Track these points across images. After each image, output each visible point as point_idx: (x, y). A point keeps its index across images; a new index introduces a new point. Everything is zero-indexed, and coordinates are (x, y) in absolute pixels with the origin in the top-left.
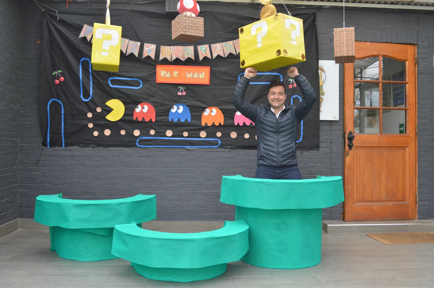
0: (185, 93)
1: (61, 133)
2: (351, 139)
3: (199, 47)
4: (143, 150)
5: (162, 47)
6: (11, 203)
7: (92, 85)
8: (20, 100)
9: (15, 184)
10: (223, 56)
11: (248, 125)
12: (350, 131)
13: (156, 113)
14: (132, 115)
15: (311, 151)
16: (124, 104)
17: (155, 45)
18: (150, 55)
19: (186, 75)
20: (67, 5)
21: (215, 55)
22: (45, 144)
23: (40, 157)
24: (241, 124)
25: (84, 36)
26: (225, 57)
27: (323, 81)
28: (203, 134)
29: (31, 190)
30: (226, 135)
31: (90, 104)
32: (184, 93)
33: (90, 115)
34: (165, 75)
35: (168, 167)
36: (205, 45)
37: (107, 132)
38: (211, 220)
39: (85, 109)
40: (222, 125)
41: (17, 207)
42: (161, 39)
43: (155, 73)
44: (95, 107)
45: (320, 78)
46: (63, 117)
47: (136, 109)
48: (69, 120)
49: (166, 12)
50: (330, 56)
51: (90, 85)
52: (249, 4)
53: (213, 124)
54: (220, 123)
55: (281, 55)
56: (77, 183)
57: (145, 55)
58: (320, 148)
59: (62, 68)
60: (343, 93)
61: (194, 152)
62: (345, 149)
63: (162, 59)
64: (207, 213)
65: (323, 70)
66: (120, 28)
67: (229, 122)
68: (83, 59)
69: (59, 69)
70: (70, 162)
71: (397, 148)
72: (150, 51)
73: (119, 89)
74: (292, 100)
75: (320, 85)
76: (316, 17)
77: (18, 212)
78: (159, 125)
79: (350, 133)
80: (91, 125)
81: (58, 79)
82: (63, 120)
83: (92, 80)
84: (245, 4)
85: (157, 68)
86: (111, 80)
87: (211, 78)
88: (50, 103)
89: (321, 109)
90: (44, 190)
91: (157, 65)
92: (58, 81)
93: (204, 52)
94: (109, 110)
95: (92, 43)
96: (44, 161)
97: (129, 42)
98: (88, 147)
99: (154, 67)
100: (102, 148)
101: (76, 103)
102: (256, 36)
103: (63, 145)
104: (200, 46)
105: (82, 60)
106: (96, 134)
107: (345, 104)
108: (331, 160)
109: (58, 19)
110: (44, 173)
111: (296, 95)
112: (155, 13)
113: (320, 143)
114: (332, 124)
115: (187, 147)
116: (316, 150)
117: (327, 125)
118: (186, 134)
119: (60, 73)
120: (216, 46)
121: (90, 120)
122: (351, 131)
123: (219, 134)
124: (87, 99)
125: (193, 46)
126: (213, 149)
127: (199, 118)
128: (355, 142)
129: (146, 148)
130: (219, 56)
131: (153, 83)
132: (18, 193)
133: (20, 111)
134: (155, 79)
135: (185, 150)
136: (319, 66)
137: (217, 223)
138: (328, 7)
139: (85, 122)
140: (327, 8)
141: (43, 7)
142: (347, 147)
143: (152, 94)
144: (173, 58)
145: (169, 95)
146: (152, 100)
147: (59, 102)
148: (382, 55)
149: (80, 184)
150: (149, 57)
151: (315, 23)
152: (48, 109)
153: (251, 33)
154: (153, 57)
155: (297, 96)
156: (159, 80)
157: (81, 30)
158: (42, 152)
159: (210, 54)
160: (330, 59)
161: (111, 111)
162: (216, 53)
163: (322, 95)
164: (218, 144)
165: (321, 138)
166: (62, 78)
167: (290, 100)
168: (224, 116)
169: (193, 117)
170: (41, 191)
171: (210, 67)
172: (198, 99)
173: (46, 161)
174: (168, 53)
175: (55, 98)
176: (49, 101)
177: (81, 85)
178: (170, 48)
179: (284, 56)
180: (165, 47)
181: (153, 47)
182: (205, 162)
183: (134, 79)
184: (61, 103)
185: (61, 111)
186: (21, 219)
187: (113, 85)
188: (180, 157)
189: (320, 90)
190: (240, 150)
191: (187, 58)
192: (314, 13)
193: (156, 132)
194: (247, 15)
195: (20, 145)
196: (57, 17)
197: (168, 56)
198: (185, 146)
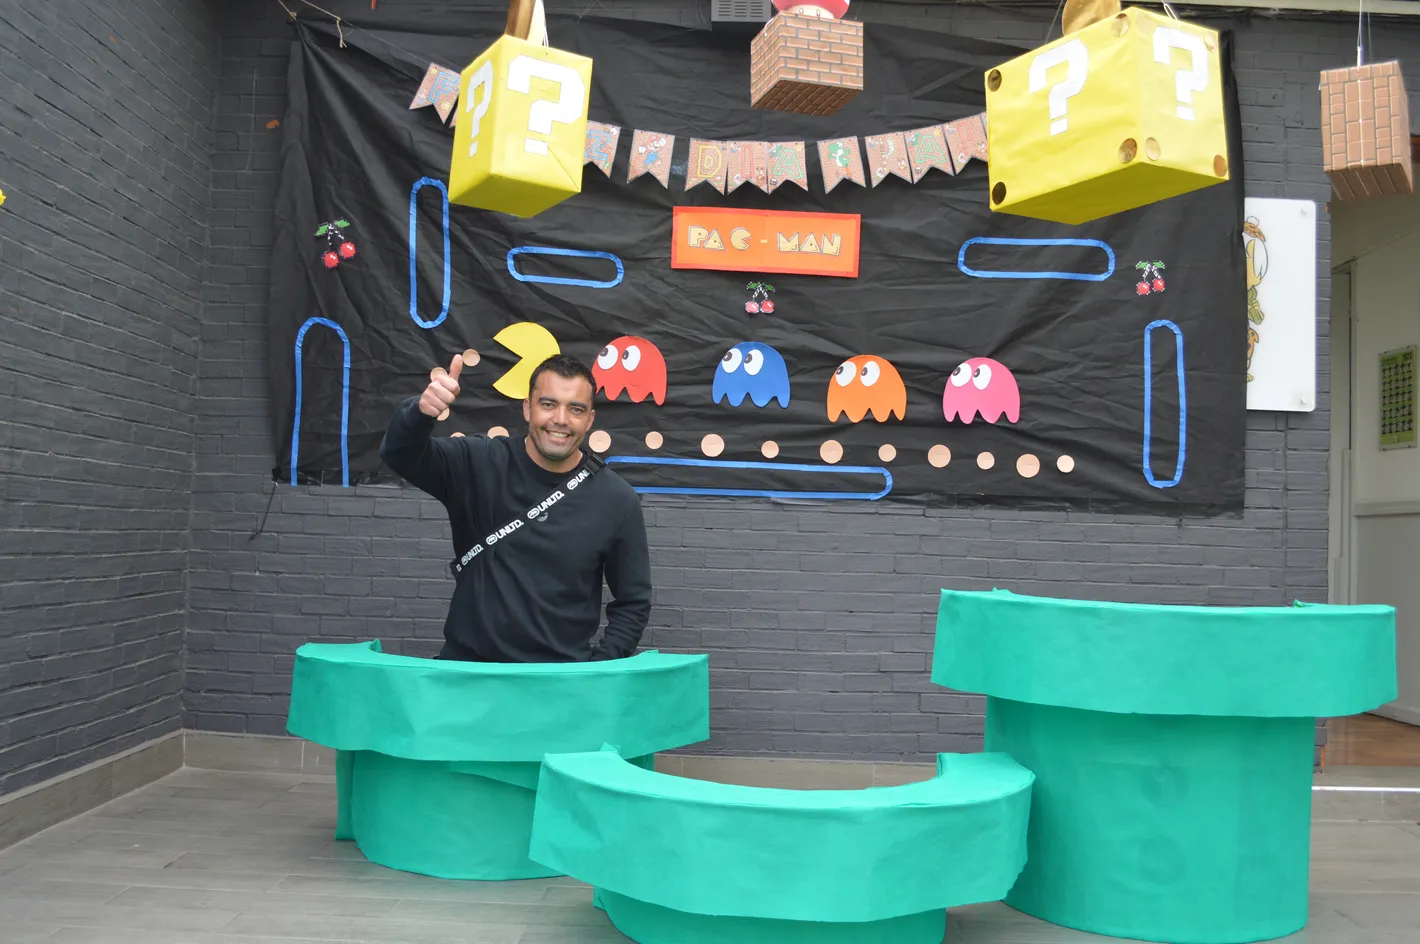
0: (770, 305)
1: (340, 436)
3: (823, 146)
5: (694, 143)
6: (160, 675)
7: (452, 275)
8: (204, 321)
9: (176, 611)
10: (909, 179)
11: (991, 421)
13: (668, 373)
15: (1214, 521)
16: (560, 338)
17: (672, 138)
18: (653, 171)
19: (776, 242)
21: (878, 176)
22: (280, 474)
23: (264, 521)
24: (967, 419)
25: (428, 103)
26: (917, 178)
27: (1257, 273)
28: (831, 451)
29: (228, 631)
30: (912, 457)
31: (442, 336)
32: (769, 307)
34: (702, 242)
35: (706, 565)
36: (846, 140)
38: (855, 758)
39: (422, 354)
40: (901, 419)
41: (179, 690)
42: (692, 117)
43: (669, 235)
45: (1249, 262)
46: (346, 382)
47: (600, 357)
48: (363, 391)
49: (715, 24)
50: (1285, 185)
51: (442, 271)
53: (869, 417)
54: (892, 411)
56: (388, 613)
57: (637, 168)
58: (1246, 510)
59: (351, 215)
61: (797, 514)
63: (696, 184)
64: (838, 732)
65: (1258, 234)
67: (926, 409)
68: (423, 183)
69: (340, 215)
70: (368, 538)
72: (653, 157)
73: (543, 288)
74: (1147, 338)
75: (1249, 288)
76: (1233, 49)
77: (183, 708)
78: (676, 417)
81: (335, 249)
82: (346, 391)
83: (452, 253)
85: (674, 218)
86: (515, 257)
87: (862, 253)
88: (303, 331)
89: (1250, 372)
90: (273, 632)
92: (333, 257)
93: (840, 164)
94: (506, 361)
95: (454, 128)
96: (277, 532)
99: (662, 215)
101: (392, 334)
102: (1045, 95)
103: (346, 477)
104: (829, 142)
105: (417, 186)
108: (1286, 553)
109: (341, 46)
110: (275, 576)
111: (1161, 319)
112: (675, 26)
113: (1247, 492)
114: (1291, 426)
115: (774, 496)
116: (1233, 517)
117: (1273, 428)
118: (770, 449)
119: (344, 231)
120: (881, 143)
123: (887, 453)
124: (433, 320)
125: (803, 142)
126: (865, 504)
127: (820, 393)
130: (891, 179)
131: (660, 270)
132: (184, 642)
133: (200, 358)
134: (668, 256)
135: (768, 506)
136: (1246, 219)
137: (874, 767)
138: (1277, 12)
140: (1273, 15)
141: (293, 5)
143: (655, 306)
144: (733, 183)
145: (716, 313)
146: (657, 327)
147: (335, 330)
149: (397, 617)
150: (648, 179)
151: (1233, 67)
152: (298, 352)
153: (1028, 85)
154: (663, 178)
155: (1165, 322)
156: (681, 258)
157: (420, 84)
158: (270, 502)
159: (862, 171)
160: (1284, 196)
161: (513, 364)
162: (884, 166)
163: (1254, 321)
164: (883, 488)
165: (1251, 475)
166: (348, 246)
167: (1143, 336)
168: (908, 388)
169: (796, 391)
170: (264, 635)
171: (859, 215)
172: (816, 328)
173: (282, 533)
174: (717, 164)
175: (321, 316)
176: (303, 324)
177: (413, 273)
178: (724, 149)
179: (1148, 162)
180: (704, 143)
181: (665, 143)
182: (836, 548)
183: (598, 255)
184: (341, 332)
185: (342, 360)
186: (190, 731)
187: (521, 272)
188: (750, 531)
189: (1247, 304)
190: (960, 512)
191: (780, 182)
192: (1227, 34)
193: (665, 439)
194: (988, 39)
195: (198, 477)
196: (339, 39)
197: (717, 176)
198: (767, 494)
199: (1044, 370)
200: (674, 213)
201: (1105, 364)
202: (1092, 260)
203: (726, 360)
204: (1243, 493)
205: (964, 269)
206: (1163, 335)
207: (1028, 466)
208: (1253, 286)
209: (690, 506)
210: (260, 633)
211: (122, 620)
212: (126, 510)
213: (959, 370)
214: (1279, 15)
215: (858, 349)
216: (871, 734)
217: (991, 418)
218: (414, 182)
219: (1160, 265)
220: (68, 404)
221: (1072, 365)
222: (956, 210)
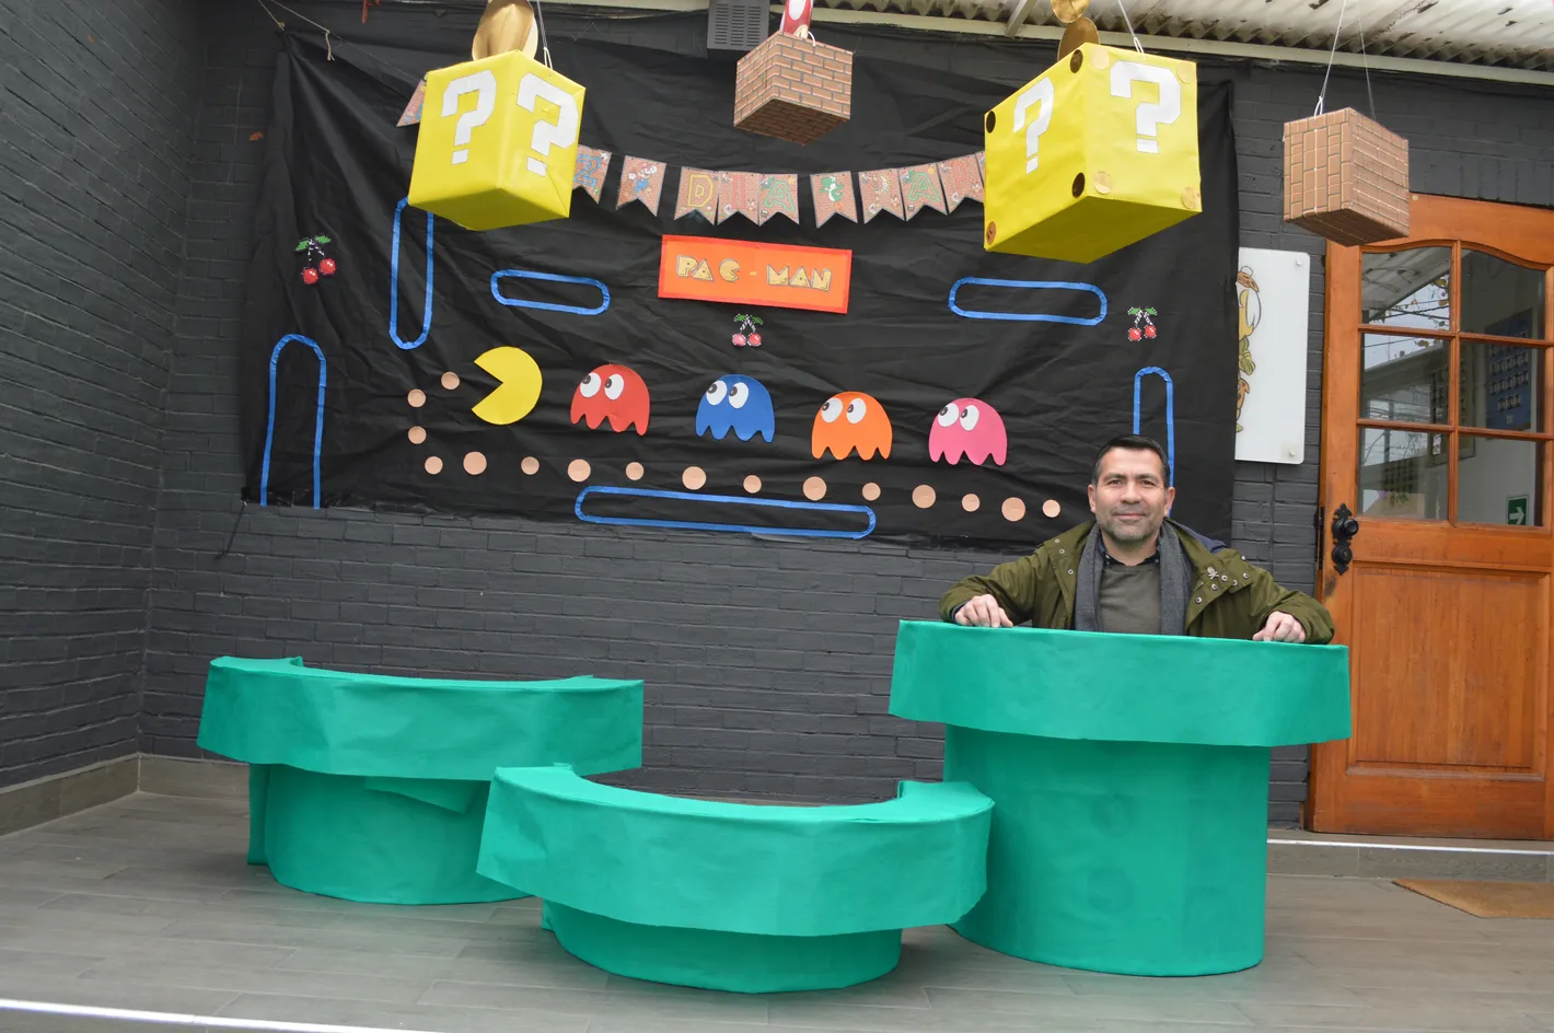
0: (757, 338)
1: (312, 457)
2: (1345, 533)
3: (816, 180)
4: (595, 533)
5: (685, 171)
6: (114, 695)
7: (434, 297)
8: (177, 335)
9: (135, 631)
10: (901, 216)
11: (976, 463)
12: (1343, 506)
13: (651, 403)
14: (568, 407)
16: (543, 364)
17: (663, 166)
18: (643, 199)
19: (765, 275)
20: (365, 13)
21: (870, 212)
22: (250, 493)
23: (231, 542)
24: (953, 460)
25: (414, 122)
26: (908, 218)
27: (1250, 323)
28: (815, 488)
29: (188, 652)
30: (896, 496)
31: (421, 358)
32: (756, 340)
33: (417, 399)
34: (691, 272)
35: (685, 600)
36: (839, 174)
37: (475, 463)
39: (401, 376)
40: (886, 458)
41: (136, 712)
42: (685, 145)
43: (657, 263)
44: (437, 372)
45: (1242, 312)
46: (321, 401)
47: (582, 385)
48: (340, 412)
49: (710, 50)
50: (1280, 236)
51: (425, 292)
52: (998, 39)
53: (854, 454)
54: (877, 450)
56: (355, 639)
57: (625, 196)
59: (330, 229)
60: (1322, 370)
61: (778, 550)
62: (1321, 568)
63: (686, 213)
64: (813, 774)
65: (1252, 285)
67: (911, 449)
69: (322, 231)
70: (337, 562)
71: (1508, 578)
72: (644, 184)
73: (528, 314)
74: (1138, 384)
75: (1240, 338)
76: (1232, 99)
77: (140, 731)
78: (658, 448)
79: (1343, 512)
80: (417, 436)
81: (315, 265)
82: (321, 410)
83: (434, 273)
84: (985, 38)
85: (663, 246)
86: (500, 281)
87: (852, 289)
88: (279, 347)
89: (1240, 422)
91: (664, 237)
92: (312, 273)
93: (832, 199)
94: (486, 385)
96: (245, 553)
98: (401, 510)
99: (654, 242)
100: (451, 517)
101: (370, 354)
103: (317, 498)
104: (822, 176)
105: (402, 204)
106: (434, 465)
107: (1326, 407)
109: (329, 59)
110: (240, 597)
111: (1152, 366)
112: (672, 54)
114: (1279, 477)
115: (756, 532)
117: (1261, 480)
118: (753, 484)
119: (324, 247)
120: (874, 179)
121: (415, 417)
122: (1347, 504)
123: (872, 492)
124: (413, 341)
125: (796, 176)
126: (847, 543)
127: (805, 428)
128: (1359, 547)
129: (609, 528)
130: (883, 215)
131: (647, 299)
132: (143, 662)
133: (171, 372)
134: (654, 284)
135: (749, 542)
136: (1239, 269)
138: (1277, 63)
139: (400, 423)
140: (1274, 67)
141: (282, 15)
142: (1329, 564)
143: (641, 335)
144: (724, 213)
145: (700, 344)
146: (643, 357)
147: (312, 348)
148: (1463, 242)
149: (364, 643)
150: (637, 206)
151: (1231, 116)
152: (273, 368)
154: (653, 206)
155: (1156, 369)
156: (669, 287)
157: (408, 101)
158: (238, 521)
159: (854, 207)
160: (1279, 248)
161: (493, 389)
162: (877, 202)
163: (1245, 371)
164: (866, 527)
165: (1238, 526)
166: (328, 263)
167: (1133, 383)
168: (894, 427)
169: (781, 426)
171: (850, 251)
172: (804, 363)
173: (249, 553)
174: (709, 194)
175: (298, 333)
176: (278, 341)
177: (394, 293)
178: (716, 179)
180: (696, 172)
181: (655, 171)
182: (814, 587)
183: (583, 281)
184: (318, 350)
185: (319, 380)
186: (146, 755)
187: (506, 298)
188: (729, 567)
189: (1238, 354)
190: (943, 553)
191: (772, 214)
192: (1226, 84)
193: (646, 470)
194: (987, 79)
195: (165, 493)
196: (327, 52)
197: (708, 205)
198: (747, 529)
199: (1036, 413)
200: (663, 241)
201: (1095, 409)
202: (1085, 304)
203: (710, 392)
205: (954, 309)
206: (1152, 382)
207: (1013, 510)
208: (1245, 336)
209: (670, 539)
211: (78, 634)
212: (86, 521)
213: (946, 411)
214: (1280, 67)
215: (844, 386)
217: (977, 460)
218: (399, 200)
219: (1152, 311)
220: (27, 407)
221: (1064, 408)
222: (950, 249)
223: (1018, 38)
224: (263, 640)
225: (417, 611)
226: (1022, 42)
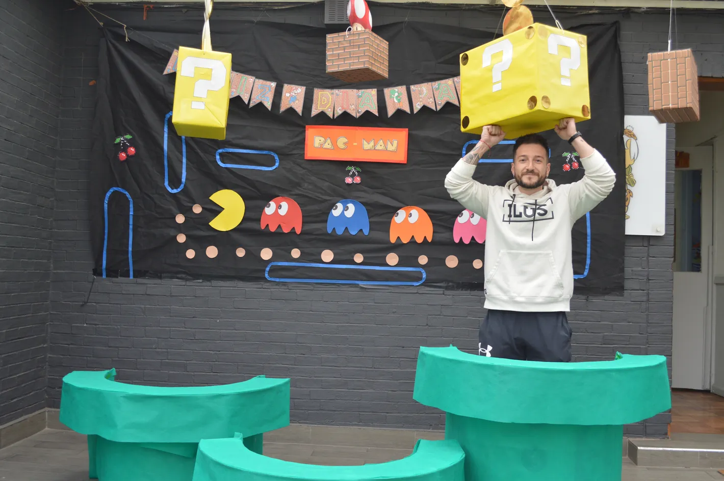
1: (128, 251)
3: (387, 91)
4: (277, 287)
5: (316, 90)
6: (32, 380)
7: (187, 164)
8: (57, 190)
9: (42, 345)
10: (434, 108)
11: (480, 242)
13: (303, 217)
14: (258, 220)
15: (606, 297)
16: (245, 198)
17: (304, 88)
18: (294, 107)
19: (361, 145)
20: (145, 14)
21: (417, 107)
22: (97, 272)
23: (88, 297)
24: (467, 241)
25: (172, 71)
26: (439, 108)
27: (632, 157)
28: (392, 259)
29: (70, 356)
30: (437, 262)
31: (182, 197)
32: (358, 180)
33: (180, 219)
34: (322, 145)
35: (324, 321)
36: (400, 87)
37: (212, 252)
38: (404, 428)
39: (172, 208)
40: (430, 241)
41: (44, 388)
42: (316, 76)
43: (303, 142)
44: (190, 205)
45: (627, 151)
46: (131, 222)
47: (266, 209)
48: (141, 228)
49: (326, 25)
50: (644, 110)
51: (182, 162)
52: (487, 6)
53: (413, 240)
54: (425, 237)
55: (536, 108)
56: (154, 346)
57: (284, 106)
58: (625, 291)
59: (132, 131)
61: (373, 293)
63: (317, 113)
65: (633, 136)
66: (228, 56)
67: (443, 236)
69: (127, 132)
70: (143, 306)
72: (294, 98)
73: (236, 171)
75: (627, 166)
76: (619, 31)
77: (47, 397)
78: (308, 241)
80: (181, 238)
81: (125, 150)
82: (131, 227)
83: (187, 152)
84: (478, 7)
85: (306, 132)
86: (221, 154)
87: (409, 149)
88: (108, 194)
89: (627, 214)
90: (93, 357)
91: (306, 126)
92: (124, 155)
93: (396, 101)
94: (216, 210)
96: (96, 303)
97: (255, 81)
98: (174, 278)
99: (301, 130)
100: (201, 281)
101: (155, 197)
102: (490, 69)
103: (131, 273)
104: (390, 89)
105: (168, 116)
106: (190, 254)
108: (647, 315)
109: (127, 41)
110: (94, 326)
112: (304, 26)
113: (626, 281)
114: (651, 244)
115: (362, 284)
116: (618, 295)
117: (641, 245)
118: (359, 258)
119: (128, 141)
120: (419, 89)
121: (180, 228)
123: (423, 260)
124: (177, 188)
125: (376, 90)
126: (411, 288)
127: (386, 227)
129: (284, 284)
130: (425, 109)
131: (299, 160)
132: (47, 362)
133: (55, 209)
134: (302, 153)
135: (357, 289)
136: (625, 128)
137: (416, 433)
138: (645, 9)
139: (172, 232)
140: (643, 11)
141: (101, 18)
143: (297, 181)
144: (337, 112)
145: (329, 183)
146: (297, 192)
147: (125, 194)
149: (159, 349)
150: (291, 110)
151: (619, 42)
152: (106, 206)
153: (482, 63)
154: (299, 109)
156: (310, 154)
157: (168, 60)
158: (92, 287)
159: (408, 105)
161: (220, 212)
162: (420, 102)
163: (630, 185)
164: (421, 279)
165: (628, 270)
166: (132, 149)
168: (434, 225)
169: (373, 226)
170: (89, 358)
171: (407, 129)
172: (385, 191)
173: (98, 303)
174: (329, 102)
175: (118, 187)
176: (108, 191)
177: (166, 163)
178: (332, 94)
179: (542, 109)
180: (322, 90)
181: (300, 91)
182: (395, 312)
183: (264, 152)
184: (128, 196)
185: (129, 211)
186: (50, 409)
187: (224, 163)
188: (348, 303)
189: (625, 175)
190: (464, 292)
191: (364, 112)
192: (616, 23)
193: (302, 253)
194: (481, 29)
195: (54, 273)
196: (125, 37)
197: (329, 108)
198: (357, 282)
200: (306, 129)
203: (334, 210)
204: (624, 282)
208: (630, 165)
209: (315, 289)
210: (87, 357)
212: (10, 294)
213: (462, 214)
214: (647, 11)
215: (406, 203)
216: (414, 414)
217: (480, 240)
218: (166, 114)
223: (497, 5)
224: (107, 348)
225: (184, 331)
226: (498, 7)
